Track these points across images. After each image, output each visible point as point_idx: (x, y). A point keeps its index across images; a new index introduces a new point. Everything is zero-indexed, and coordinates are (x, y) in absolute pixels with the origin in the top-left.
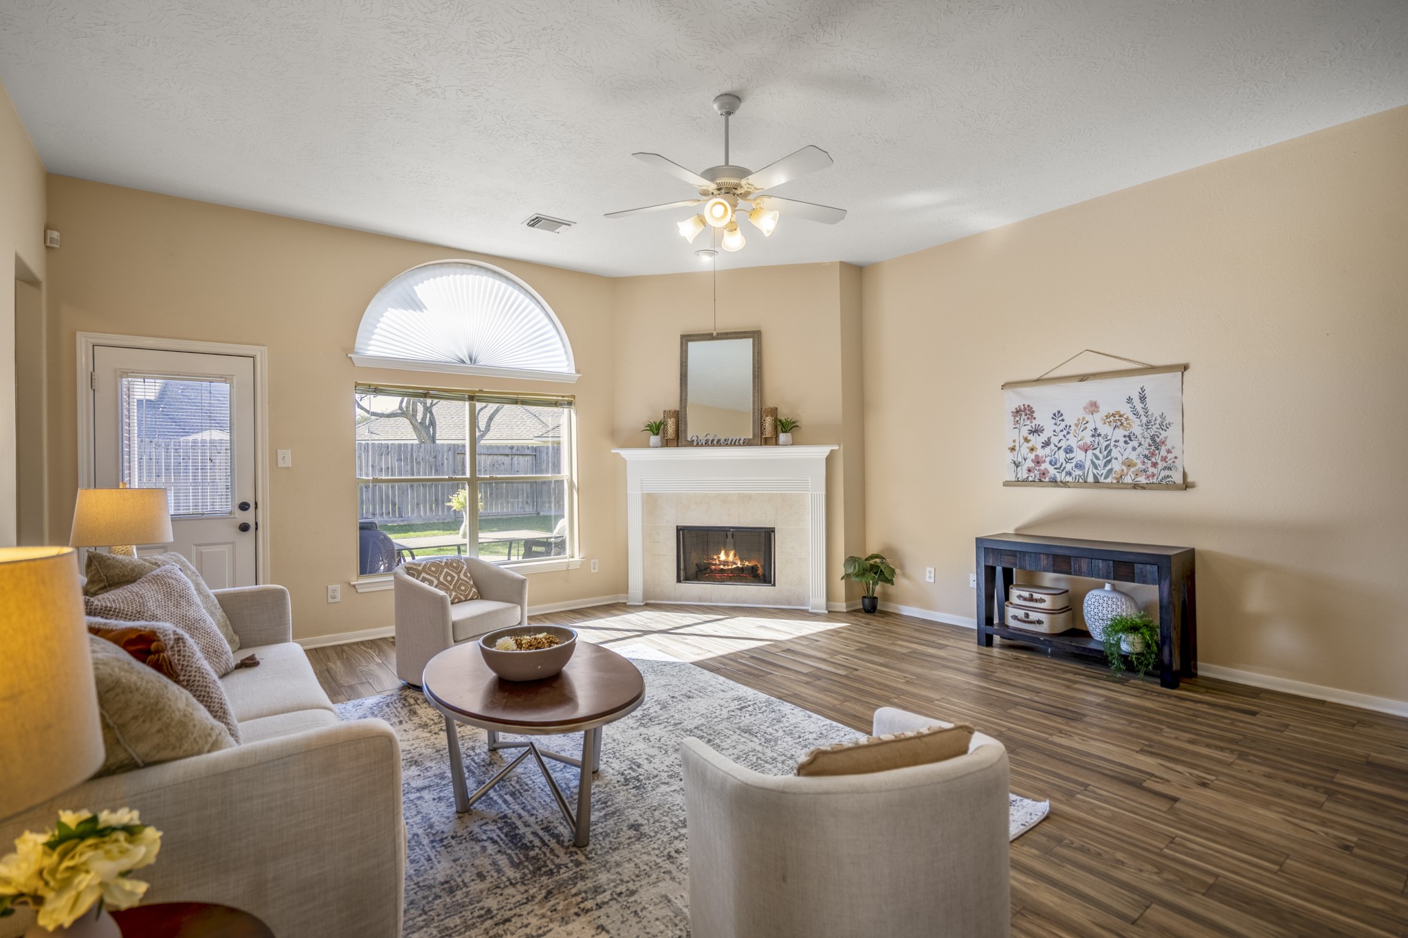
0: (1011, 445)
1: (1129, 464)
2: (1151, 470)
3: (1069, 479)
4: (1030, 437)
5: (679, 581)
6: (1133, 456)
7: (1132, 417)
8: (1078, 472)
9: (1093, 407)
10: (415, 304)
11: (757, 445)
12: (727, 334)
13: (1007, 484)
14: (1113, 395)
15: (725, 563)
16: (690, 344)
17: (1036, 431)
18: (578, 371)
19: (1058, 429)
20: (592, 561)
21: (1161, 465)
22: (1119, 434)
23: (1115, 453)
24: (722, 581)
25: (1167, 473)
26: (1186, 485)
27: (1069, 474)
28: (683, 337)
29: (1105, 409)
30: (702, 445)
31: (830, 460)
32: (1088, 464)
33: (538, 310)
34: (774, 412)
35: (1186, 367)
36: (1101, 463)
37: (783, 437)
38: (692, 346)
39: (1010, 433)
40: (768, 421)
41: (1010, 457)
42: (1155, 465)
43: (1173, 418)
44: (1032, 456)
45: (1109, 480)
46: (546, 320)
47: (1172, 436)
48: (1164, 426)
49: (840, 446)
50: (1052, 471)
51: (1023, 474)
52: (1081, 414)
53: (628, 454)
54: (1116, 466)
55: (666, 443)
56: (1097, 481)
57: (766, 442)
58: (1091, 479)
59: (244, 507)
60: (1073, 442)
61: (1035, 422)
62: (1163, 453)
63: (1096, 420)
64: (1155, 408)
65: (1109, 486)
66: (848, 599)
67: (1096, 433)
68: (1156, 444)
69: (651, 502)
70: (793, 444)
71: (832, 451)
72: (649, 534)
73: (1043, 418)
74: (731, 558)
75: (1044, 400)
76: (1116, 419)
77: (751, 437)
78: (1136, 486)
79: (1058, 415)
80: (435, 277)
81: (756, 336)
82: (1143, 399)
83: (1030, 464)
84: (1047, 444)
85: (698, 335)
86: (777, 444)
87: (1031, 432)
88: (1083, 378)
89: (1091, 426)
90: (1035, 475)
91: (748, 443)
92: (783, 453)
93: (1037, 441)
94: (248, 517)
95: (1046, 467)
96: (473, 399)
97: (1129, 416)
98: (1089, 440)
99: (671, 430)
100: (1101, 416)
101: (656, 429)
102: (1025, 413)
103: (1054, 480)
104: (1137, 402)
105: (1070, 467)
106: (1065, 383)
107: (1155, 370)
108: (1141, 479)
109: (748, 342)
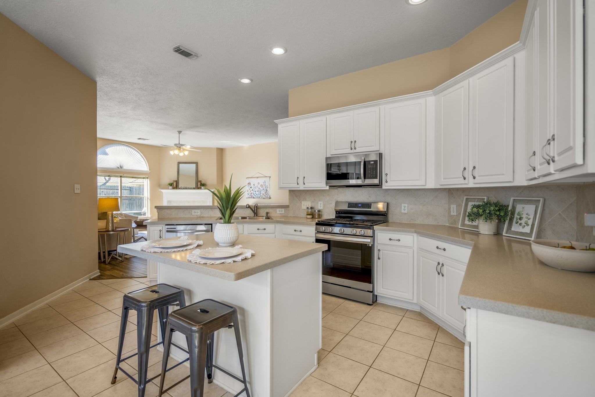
0: (247, 190)
2: (266, 195)
3: (255, 197)
4: (250, 189)
6: (264, 193)
8: (257, 196)
9: (259, 183)
10: (106, 154)
11: (196, 189)
12: (189, 162)
13: (247, 198)
14: (261, 181)
16: (180, 164)
17: (251, 188)
18: (150, 170)
19: (254, 187)
21: (267, 194)
22: (262, 189)
23: (261, 192)
25: (268, 196)
26: (270, 198)
27: (255, 196)
28: (178, 162)
29: (260, 184)
30: (183, 189)
32: (258, 194)
33: (139, 155)
34: (200, 181)
35: (270, 177)
36: (260, 194)
37: (202, 188)
38: (181, 165)
39: (248, 188)
40: (199, 183)
41: (247, 192)
42: (266, 194)
43: (269, 186)
46: (141, 157)
47: (268, 189)
48: (267, 188)
50: (253, 196)
51: (249, 196)
52: (257, 184)
53: (163, 191)
54: (262, 194)
55: (174, 188)
57: (198, 188)
58: (258, 197)
60: (256, 190)
61: (251, 186)
62: (267, 192)
63: (259, 186)
64: (266, 185)
65: (261, 198)
68: (267, 191)
70: (205, 189)
73: (252, 185)
75: (253, 181)
76: (262, 186)
77: (195, 187)
78: (264, 198)
79: (254, 184)
80: (111, 147)
81: (196, 163)
82: (265, 182)
83: (250, 194)
85: (182, 162)
88: (257, 178)
89: (258, 187)
90: (251, 196)
91: (194, 189)
92: (202, 191)
93: (251, 189)
95: (252, 194)
96: (121, 177)
97: (263, 185)
98: (258, 189)
99: (175, 185)
100: (260, 185)
101: (171, 185)
102: (249, 184)
103: (253, 197)
104: (264, 183)
105: (255, 195)
106: (255, 178)
107: (266, 177)
108: (265, 197)
109: (195, 165)
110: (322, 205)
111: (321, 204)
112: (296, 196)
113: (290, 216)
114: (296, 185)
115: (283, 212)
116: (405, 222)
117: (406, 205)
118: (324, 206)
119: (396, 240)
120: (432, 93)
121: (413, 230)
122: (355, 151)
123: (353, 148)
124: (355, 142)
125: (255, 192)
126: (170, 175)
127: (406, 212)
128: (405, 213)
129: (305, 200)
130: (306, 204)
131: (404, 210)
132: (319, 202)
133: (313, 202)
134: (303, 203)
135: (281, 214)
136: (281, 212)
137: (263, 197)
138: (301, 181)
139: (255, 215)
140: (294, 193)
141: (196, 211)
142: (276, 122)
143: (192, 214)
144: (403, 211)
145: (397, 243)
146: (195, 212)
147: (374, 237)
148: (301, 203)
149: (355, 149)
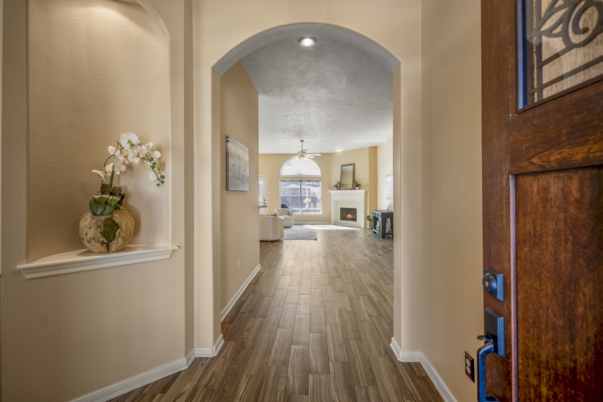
0: (386, 190)
5: (341, 220)
10: (290, 165)
12: (349, 165)
13: (385, 199)
15: (349, 217)
18: (322, 174)
20: (325, 214)
24: (348, 220)
28: (341, 165)
30: (344, 190)
31: (366, 193)
34: (356, 182)
37: (357, 188)
38: (343, 167)
40: (355, 184)
41: (386, 193)
46: (316, 164)
49: (368, 190)
53: (332, 192)
55: (338, 189)
57: (354, 189)
59: (264, 200)
66: (370, 226)
69: (336, 202)
70: (359, 189)
71: (366, 191)
72: (335, 209)
74: (350, 216)
77: (351, 188)
81: (354, 165)
85: (344, 165)
86: (355, 189)
90: (387, 197)
91: (351, 189)
92: (357, 191)
94: (265, 202)
96: (301, 181)
99: (339, 186)
100: (391, 184)
101: (336, 186)
102: (387, 183)
105: (389, 195)
109: (352, 167)
125: (389, 191)
126: (336, 178)
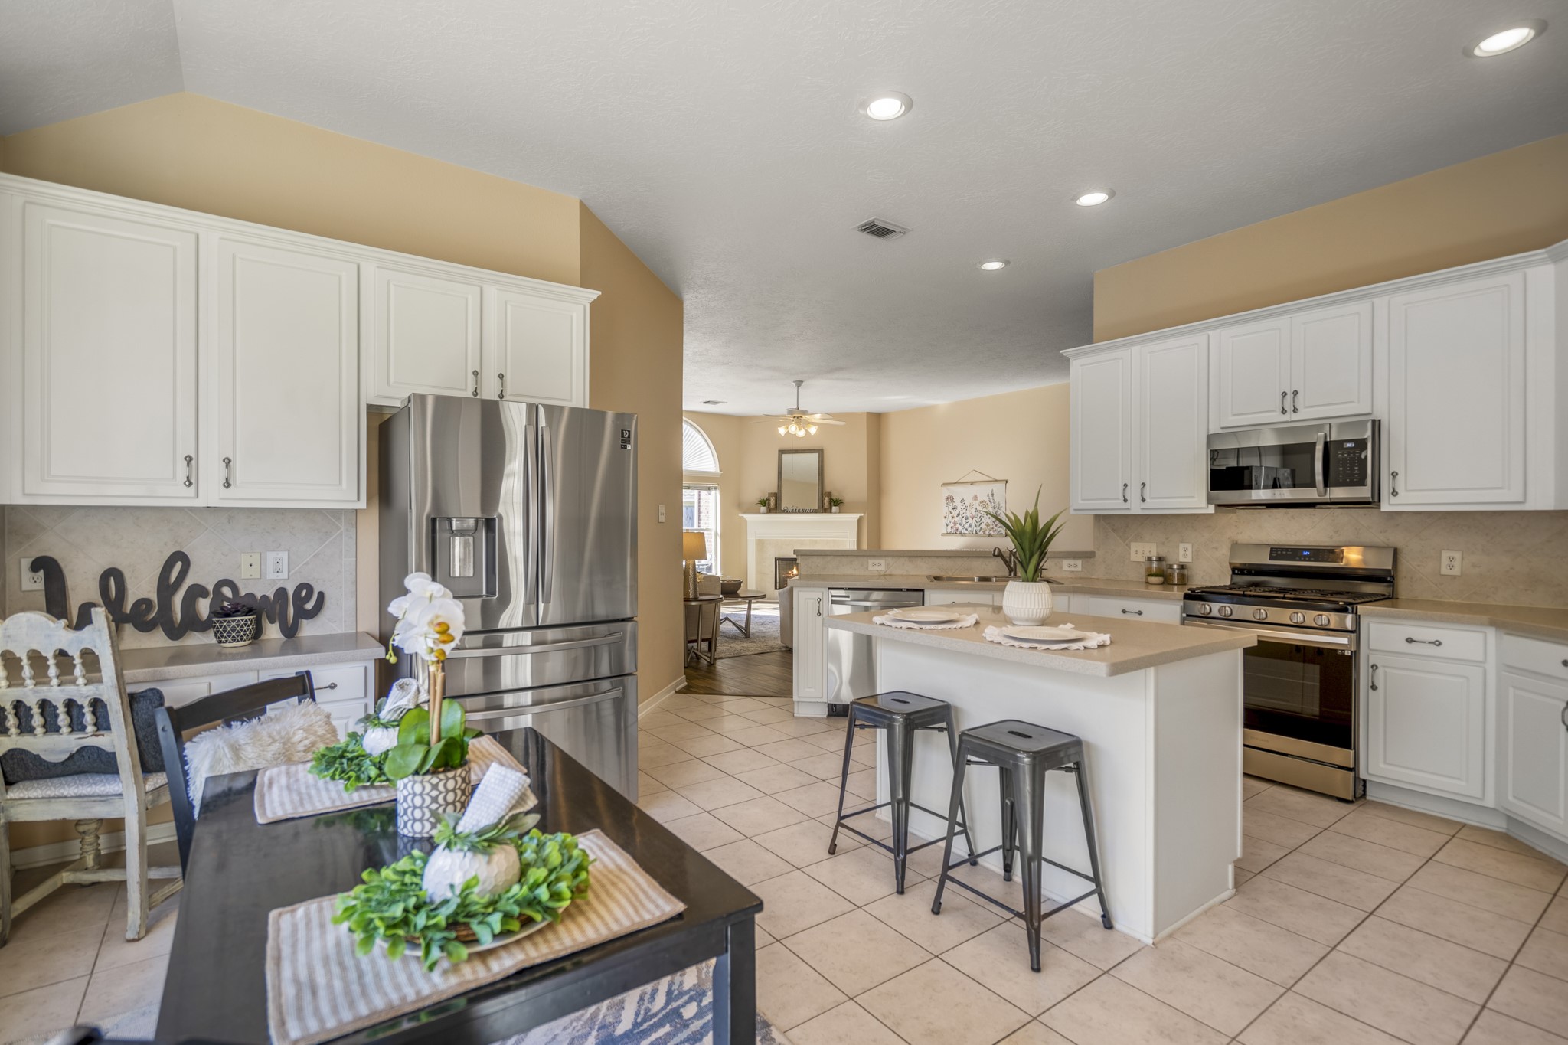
0: (945, 515)
1: (988, 525)
2: (995, 528)
3: (967, 532)
4: (952, 511)
5: (776, 588)
7: (989, 503)
8: (970, 529)
9: (975, 498)
11: (820, 512)
12: (805, 450)
13: (943, 535)
14: (982, 491)
16: (784, 456)
17: (954, 508)
18: (721, 471)
19: (963, 508)
21: (998, 525)
22: (984, 511)
23: (983, 520)
26: (1006, 535)
27: (967, 529)
28: (779, 451)
29: (980, 499)
30: (790, 512)
31: (860, 521)
32: (973, 525)
33: (700, 437)
34: (829, 494)
35: (1007, 482)
36: (978, 524)
37: (834, 509)
38: (785, 457)
39: (945, 509)
40: (826, 499)
41: (944, 521)
42: (996, 525)
43: (1003, 504)
44: (953, 521)
45: (981, 532)
46: (704, 442)
48: (999, 508)
49: (865, 513)
50: (960, 528)
51: (949, 530)
52: (971, 501)
53: (747, 517)
54: (983, 526)
55: (770, 511)
56: (976, 533)
57: (825, 511)
58: (974, 532)
60: (968, 514)
61: (954, 504)
63: (976, 504)
64: (996, 501)
65: (981, 536)
67: (976, 511)
69: (761, 544)
70: (840, 512)
71: (860, 517)
72: (759, 562)
73: (957, 503)
75: (961, 493)
76: (983, 504)
77: (817, 508)
78: (990, 535)
79: (963, 501)
81: (820, 452)
82: (993, 495)
83: (952, 524)
84: (958, 515)
85: (788, 451)
86: (831, 512)
87: (953, 509)
88: (972, 483)
89: (974, 507)
90: (953, 531)
91: (815, 512)
92: (834, 517)
93: (955, 513)
95: (958, 526)
97: (988, 502)
98: (974, 513)
99: (772, 504)
100: (978, 502)
101: (764, 502)
102: (950, 499)
103: (961, 533)
104: (990, 496)
105: (967, 526)
106: (965, 485)
107: (996, 481)
108: (992, 532)
109: (816, 455)
110: (1189, 552)
111: (1186, 549)
112: (1114, 530)
113: (1098, 579)
114: (1120, 503)
115: (1079, 569)
116: (1452, 600)
117: (1457, 555)
118: (1196, 554)
119: (1430, 643)
120: (1546, 256)
121: (1485, 618)
122: (1295, 417)
123: (1289, 407)
124: (1296, 393)
125: (967, 518)
126: (762, 481)
127: (1456, 571)
128: (1454, 577)
129: (1139, 538)
130: (1142, 550)
131: (1451, 567)
132: (1182, 546)
133: (1163, 543)
134: (1134, 546)
135: (1073, 572)
136: (1073, 569)
137: (987, 532)
138: (1134, 494)
139: (1010, 572)
140: (1109, 523)
141: (877, 561)
142: (1064, 355)
143: (867, 568)
144: (1445, 570)
145: (1433, 650)
146: (874, 565)
147: (1357, 632)
148: (1129, 547)
149: (1295, 410)
